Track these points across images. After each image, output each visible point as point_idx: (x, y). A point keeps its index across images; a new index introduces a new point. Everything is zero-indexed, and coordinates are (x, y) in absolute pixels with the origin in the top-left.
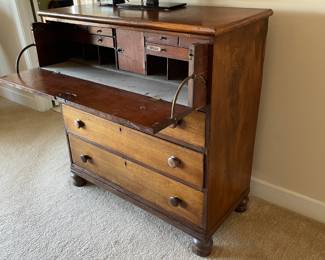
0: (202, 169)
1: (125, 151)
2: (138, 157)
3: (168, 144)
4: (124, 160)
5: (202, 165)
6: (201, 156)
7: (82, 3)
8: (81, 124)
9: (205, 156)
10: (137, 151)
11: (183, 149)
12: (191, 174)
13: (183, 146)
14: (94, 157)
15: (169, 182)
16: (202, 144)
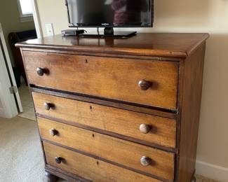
0: (173, 166)
1: (97, 153)
2: (109, 158)
3: (140, 146)
4: (96, 160)
5: (173, 162)
6: (172, 155)
7: (44, 36)
8: (56, 132)
9: (175, 155)
10: (109, 153)
11: (155, 150)
12: (162, 170)
13: (154, 148)
14: (66, 159)
15: (139, 177)
16: (173, 145)
